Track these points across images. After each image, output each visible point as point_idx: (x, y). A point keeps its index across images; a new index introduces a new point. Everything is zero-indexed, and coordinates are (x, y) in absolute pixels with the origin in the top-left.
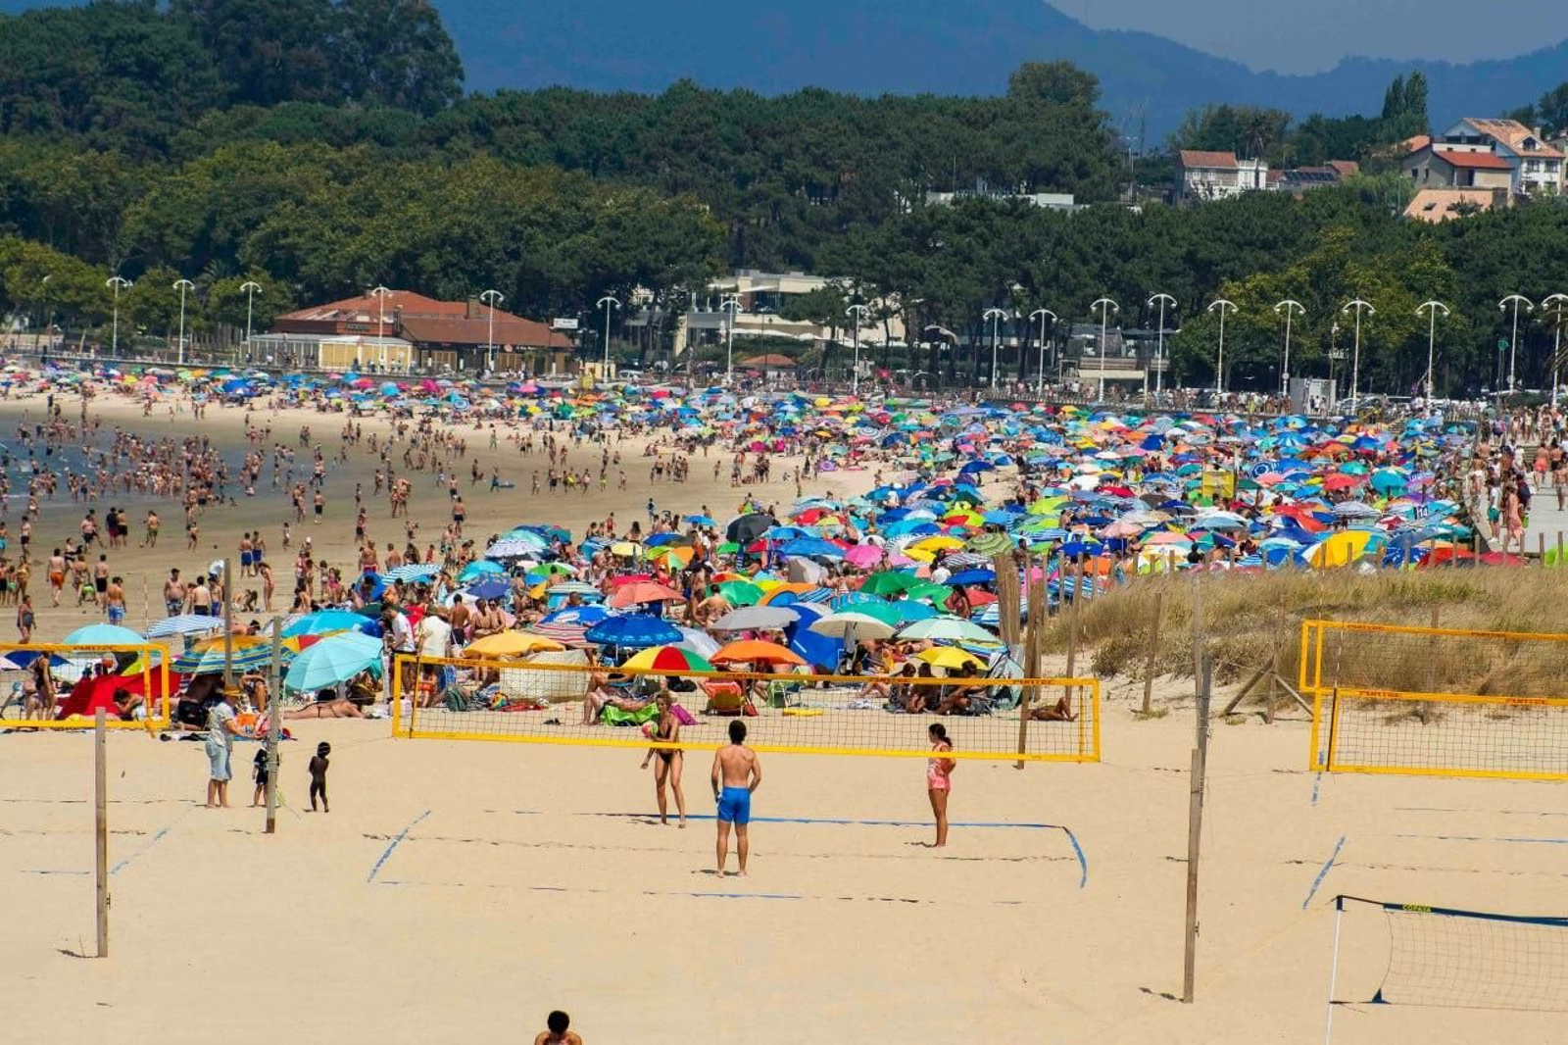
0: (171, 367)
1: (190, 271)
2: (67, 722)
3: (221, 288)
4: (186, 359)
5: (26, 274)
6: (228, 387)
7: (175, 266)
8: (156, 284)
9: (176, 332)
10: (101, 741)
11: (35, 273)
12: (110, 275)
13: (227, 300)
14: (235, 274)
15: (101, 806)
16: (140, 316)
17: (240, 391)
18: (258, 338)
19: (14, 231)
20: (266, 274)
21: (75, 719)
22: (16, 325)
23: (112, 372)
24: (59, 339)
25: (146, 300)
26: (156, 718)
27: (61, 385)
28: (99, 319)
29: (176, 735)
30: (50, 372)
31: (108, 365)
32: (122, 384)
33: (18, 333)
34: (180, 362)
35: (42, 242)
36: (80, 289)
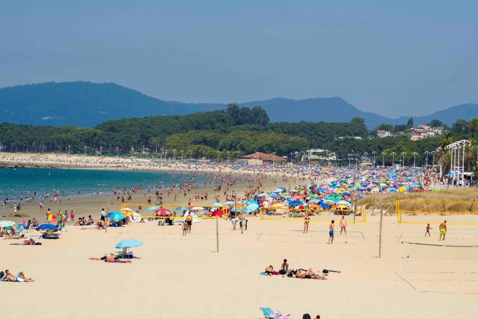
0: (226, 164)
1: (229, 150)
2: (212, 217)
3: (234, 152)
4: (229, 163)
5: (205, 151)
6: (235, 167)
7: (227, 149)
8: (225, 152)
9: (227, 159)
10: (217, 220)
11: (207, 151)
12: (218, 151)
13: (235, 154)
14: (236, 150)
15: (217, 230)
16: (222, 157)
17: (237, 168)
18: (240, 160)
19: (204, 144)
20: (241, 150)
21: (213, 217)
22: (204, 158)
23: (218, 165)
24: (210, 160)
25: (223, 154)
26: (225, 217)
27: (210, 167)
28: (216, 158)
29: (228, 219)
30: (209, 165)
31: (217, 164)
32: (219, 167)
33: (204, 160)
34: (228, 163)
35: (208, 146)
36: (213, 153)
